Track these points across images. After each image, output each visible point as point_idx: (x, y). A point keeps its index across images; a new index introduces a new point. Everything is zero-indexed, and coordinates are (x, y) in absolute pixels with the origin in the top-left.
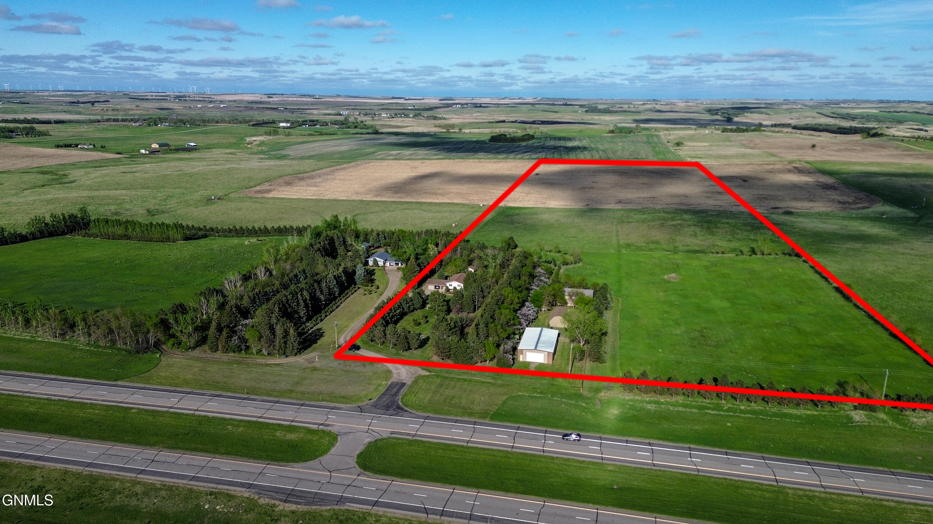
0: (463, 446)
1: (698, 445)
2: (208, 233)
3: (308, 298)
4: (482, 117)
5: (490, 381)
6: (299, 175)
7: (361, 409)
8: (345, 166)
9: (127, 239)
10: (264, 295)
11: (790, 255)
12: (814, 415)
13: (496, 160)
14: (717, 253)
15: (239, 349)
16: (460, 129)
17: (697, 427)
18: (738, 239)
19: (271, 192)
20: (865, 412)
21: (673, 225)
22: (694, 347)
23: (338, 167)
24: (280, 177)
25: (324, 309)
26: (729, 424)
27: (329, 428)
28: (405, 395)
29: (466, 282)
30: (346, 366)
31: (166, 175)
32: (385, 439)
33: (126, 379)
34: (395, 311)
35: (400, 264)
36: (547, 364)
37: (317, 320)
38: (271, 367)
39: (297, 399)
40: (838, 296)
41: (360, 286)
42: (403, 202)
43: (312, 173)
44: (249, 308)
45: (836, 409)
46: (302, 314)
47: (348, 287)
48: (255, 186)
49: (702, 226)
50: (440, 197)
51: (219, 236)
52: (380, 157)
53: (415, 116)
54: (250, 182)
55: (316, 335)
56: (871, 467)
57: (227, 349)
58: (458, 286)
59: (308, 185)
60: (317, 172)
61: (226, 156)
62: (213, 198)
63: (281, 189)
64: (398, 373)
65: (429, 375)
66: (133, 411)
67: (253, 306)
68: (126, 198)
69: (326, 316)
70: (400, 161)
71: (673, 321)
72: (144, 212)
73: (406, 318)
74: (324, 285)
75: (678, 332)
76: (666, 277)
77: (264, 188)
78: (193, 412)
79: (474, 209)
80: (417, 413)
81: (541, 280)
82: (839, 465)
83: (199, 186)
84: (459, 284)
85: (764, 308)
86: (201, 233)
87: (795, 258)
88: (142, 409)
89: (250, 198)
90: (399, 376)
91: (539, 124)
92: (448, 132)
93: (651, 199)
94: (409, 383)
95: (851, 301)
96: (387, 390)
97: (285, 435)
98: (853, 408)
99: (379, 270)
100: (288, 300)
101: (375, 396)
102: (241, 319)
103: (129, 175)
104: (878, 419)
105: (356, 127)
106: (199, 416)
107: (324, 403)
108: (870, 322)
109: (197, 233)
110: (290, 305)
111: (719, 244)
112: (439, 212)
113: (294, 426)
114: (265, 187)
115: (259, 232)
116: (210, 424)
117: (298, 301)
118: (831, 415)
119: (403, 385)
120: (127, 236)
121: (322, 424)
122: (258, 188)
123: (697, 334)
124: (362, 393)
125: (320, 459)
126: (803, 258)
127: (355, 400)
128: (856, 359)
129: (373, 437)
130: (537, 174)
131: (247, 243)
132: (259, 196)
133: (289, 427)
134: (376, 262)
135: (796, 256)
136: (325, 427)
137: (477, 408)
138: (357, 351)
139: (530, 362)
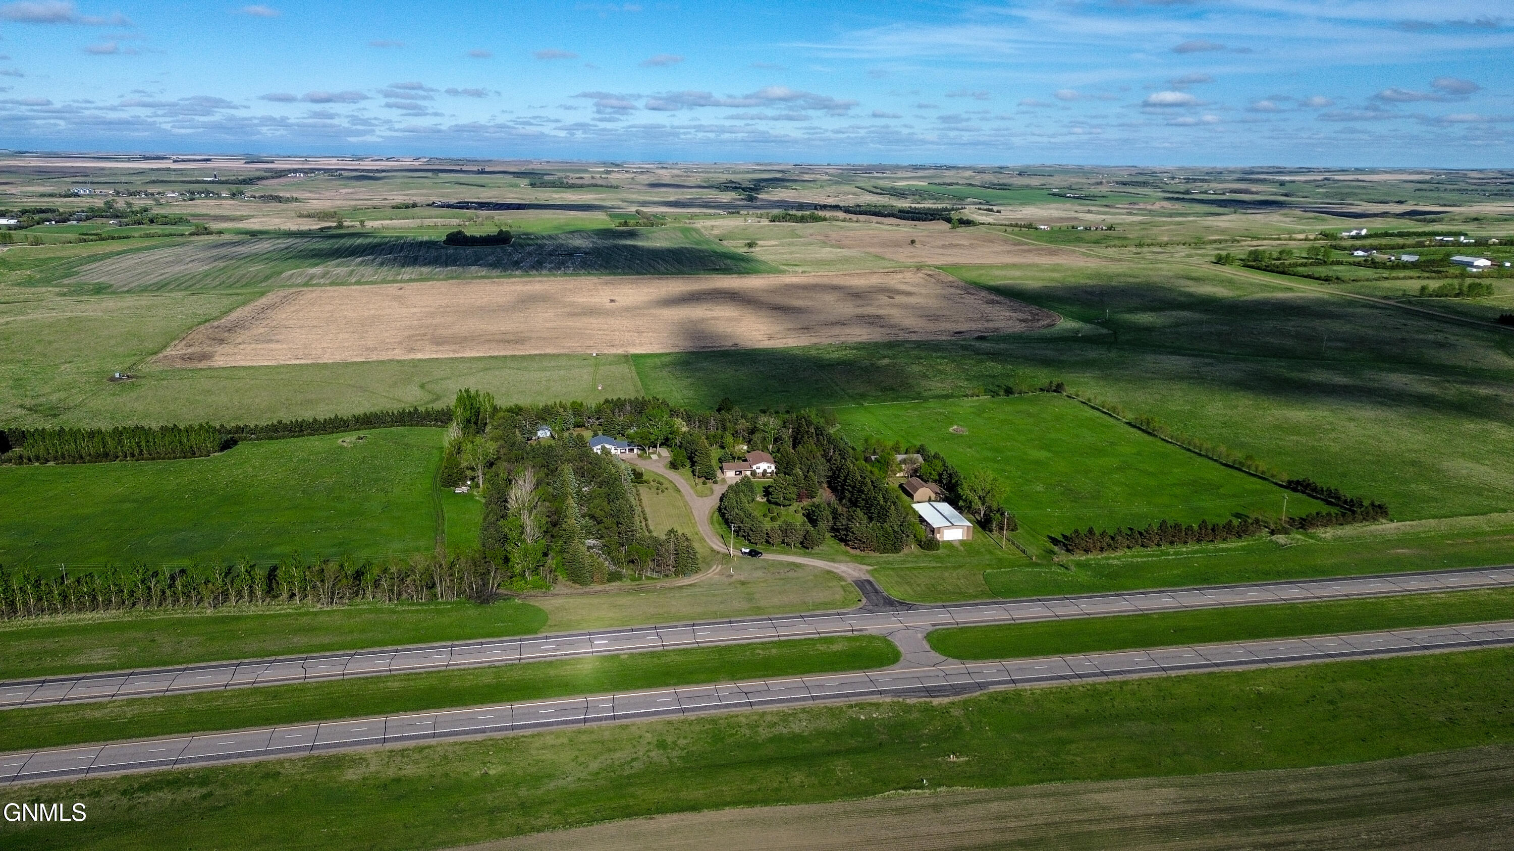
1: (1195, 585)
2: (235, 436)
4: (361, 196)
6: (215, 324)
7: (867, 611)
9: (112, 460)
11: (1047, 391)
12: (1246, 546)
14: (970, 396)
16: (362, 223)
17: (1176, 571)
20: (1282, 536)
24: (187, 329)
26: (1194, 565)
28: (886, 590)
29: (777, 462)
30: (773, 574)
32: (934, 631)
35: (635, 450)
36: (970, 540)
38: (689, 588)
40: (1139, 432)
43: (230, 318)
45: (1257, 537)
49: (920, 363)
50: (520, 346)
53: (233, 195)
54: (140, 341)
58: (769, 467)
59: (259, 341)
60: (234, 315)
62: (117, 375)
64: (844, 572)
65: (876, 569)
71: (1020, 478)
76: (951, 430)
79: (592, 362)
80: (926, 604)
82: (1309, 579)
85: (1087, 453)
87: (1056, 394)
88: (632, 654)
89: (190, 370)
90: (849, 574)
91: (476, 209)
92: (340, 226)
94: (871, 579)
96: (861, 589)
98: (1270, 534)
101: (858, 596)
104: (1297, 539)
105: (152, 221)
111: (961, 385)
113: (827, 637)
114: (183, 349)
116: (735, 652)
118: (1257, 543)
119: (868, 581)
120: (109, 454)
121: (852, 631)
122: (174, 352)
123: (1060, 488)
124: (838, 597)
125: (902, 659)
126: (1065, 394)
127: (844, 604)
128: (1221, 490)
129: (921, 632)
130: (612, 301)
131: (345, 444)
132: (200, 365)
133: (821, 639)
134: (603, 448)
135: (1055, 391)
136: (860, 632)
137: (971, 590)
138: (762, 557)
139: (948, 541)
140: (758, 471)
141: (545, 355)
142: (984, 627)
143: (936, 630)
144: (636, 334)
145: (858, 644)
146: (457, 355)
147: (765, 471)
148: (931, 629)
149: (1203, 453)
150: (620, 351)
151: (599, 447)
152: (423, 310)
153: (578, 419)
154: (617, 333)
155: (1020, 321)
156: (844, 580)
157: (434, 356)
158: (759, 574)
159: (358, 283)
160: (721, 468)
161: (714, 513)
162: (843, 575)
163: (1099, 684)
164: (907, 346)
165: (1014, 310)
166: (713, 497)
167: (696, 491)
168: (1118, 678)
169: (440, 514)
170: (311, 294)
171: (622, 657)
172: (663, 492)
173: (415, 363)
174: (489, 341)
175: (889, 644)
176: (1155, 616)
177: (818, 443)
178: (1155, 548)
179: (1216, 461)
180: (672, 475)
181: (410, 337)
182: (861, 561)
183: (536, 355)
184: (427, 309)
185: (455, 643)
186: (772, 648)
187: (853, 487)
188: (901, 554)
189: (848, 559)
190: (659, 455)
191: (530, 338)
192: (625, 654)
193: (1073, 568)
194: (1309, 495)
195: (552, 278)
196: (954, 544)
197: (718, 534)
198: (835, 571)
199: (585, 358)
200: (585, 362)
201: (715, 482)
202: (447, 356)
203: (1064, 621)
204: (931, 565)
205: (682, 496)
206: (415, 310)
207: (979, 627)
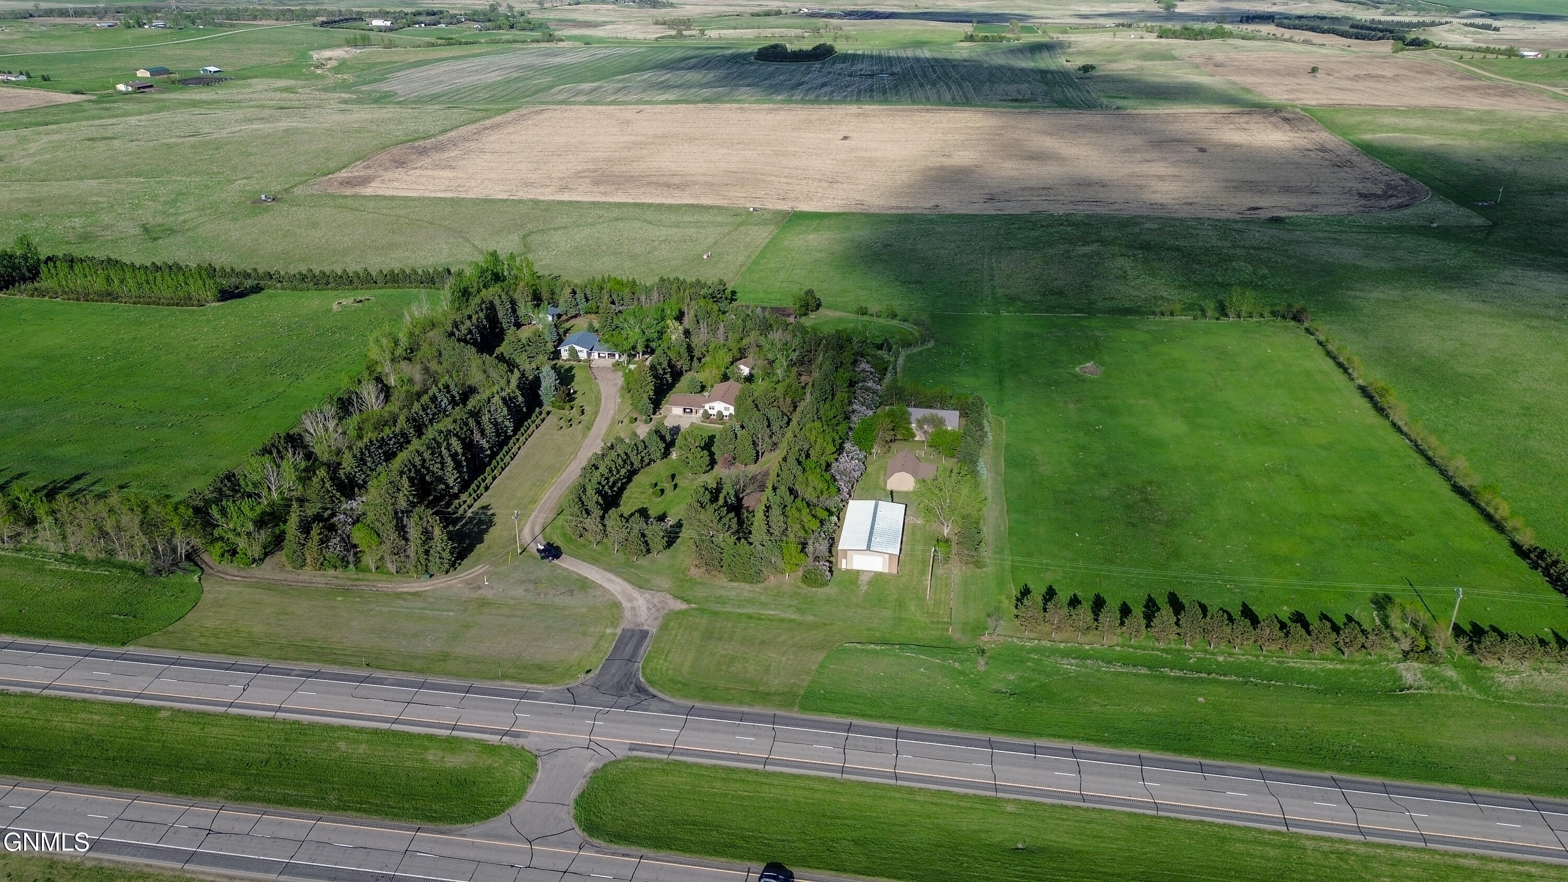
0: (757, 772)
1: (1153, 750)
2: (262, 283)
3: (460, 451)
4: (739, 2)
5: (793, 617)
6: (417, 144)
7: (573, 697)
8: (499, 119)
9: (111, 301)
10: (380, 447)
11: (1283, 317)
12: (1338, 672)
13: (771, 106)
14: (1162, 314)
15: (345, 562)
16: (702, 31)
17: (1148, 709)
18: (1196, 283)
19: (369, 182)
20: (1421, 666)
21: (1085, 255)
22: (1134, 525)
23: (487, 123)
24: (384, 148)
25: (490, 463)
26: (1201, 699)
27: (521, 741)
28: (648, 659)
29: (738, 403)
30: (539, 594)
31: (170, 146)
32: (620, 761)
33: (143, 640)
34: (618, 472)
35: (617, 356)
36: (890, 574)
37: (478, 487)
38: (404, 600)
39: (458, 676)
40: (1365, 404)
41: (550, 409)
42: (610, 204)
43: (441, 138)
44: (355, 476)
45: (1374, 657)
46: (451, 482)
47: (528, 415)
48: (339, 170)
49: (1134, 255)
50: (677, 193)
51: (283, 288)
52: (560, 98)
54: (328, 159)
55: (481, 522)
56: (1437, 786)
57: (322, 564)
58: (726, 409)
59: (437, 166)
60: (449, 134)
61: (278, 95)
62: (263, 197)
63: (389, 175)
64: (633, 609)
65: (687, 610)
66: (164, 714)
67: (362, 470)
68: (100, 199)
69: (494, 478)
70: (599, 107)
71: (1096, 467)
72: (137, 231)
73: (636, 478)
74: (485, 418)
75: (1105, 493)
76: (1077, 369)
77: (356, 174)
78: (271, 714)
79: (739, 219)
80: (673, 700)
81: (868, 389)
82: (1385, 782)
83: (234, 168)
84: (727, 406)
85: (1245, 434)
86: (249, 283)
87: (1293, 323)
88: (179, 710)
89: (333, 197)
90: (636, 615)
92: (678, 35)
93: (1045, 192)
94: (654, 630)
95: (1387, 417)
96: (616, 648)
97: (443, 757)
98: (1400, 656)
99: (581, 367)
100: (424, 461)
101: (597, 661)
102: (342, 499)
103: (101, 145)
104: (1443, 681)
105: (512, 26)
106: (284, 721)
107: (508, 684)
108: (1420, 460)
109: (241, 283)
110: (428, 469)
111: (1165, 294)
112: (676, 227)
113: (457, 738)
114: (357, 171)
115: (355, 280)
116: (307, 738)
117: (442, 458)
118: (1365, 671)
119: (644, 634)
120: (109, 294)
121: (506, 733)
122: (344, 174)
123: (1137, 496)
124: (574, 656)
125: (508, 811)
126: (1306, 324)
128: (1401, 545)
129: (601, 759)
130: (845, 138)
131: (336, 308)
132: (349, 191)
133: (449, 740)
134: (573, 353)
135: (1294, 318)
136: (513, 739)
137: (776, 683)
138: (555, 561)
139: (858, 571)
141: (696, 206)
142: (707, 767)
143: (629, 758)
144: (826, 185)
145: (490, 761)
147: (720, 413)
148: (621, 753)
150: (787, 206)
152: (633, 139)
153: (595, 304)
156: (616, 627)
158: (519, 591)
162: (627, 614)
167: (609, 433)
170: (550, 114)
172: (569, 427)
175: (527, 775)
179: (1448, 478)
180: (613, 400)
181: (580, 172)
182: (683, 590)
183: (686, 205)
184: (638, 138)
188: (758, 588)
189: (667, 586)
191: (697, 183)
197: (559, 507)
198: (625, 605)
199: (738, 212)
200: (732, 218)
201: (649, 421)
204: (783, 615)
205: (581, 437)
206: (624, 139)
207: (700, 766)
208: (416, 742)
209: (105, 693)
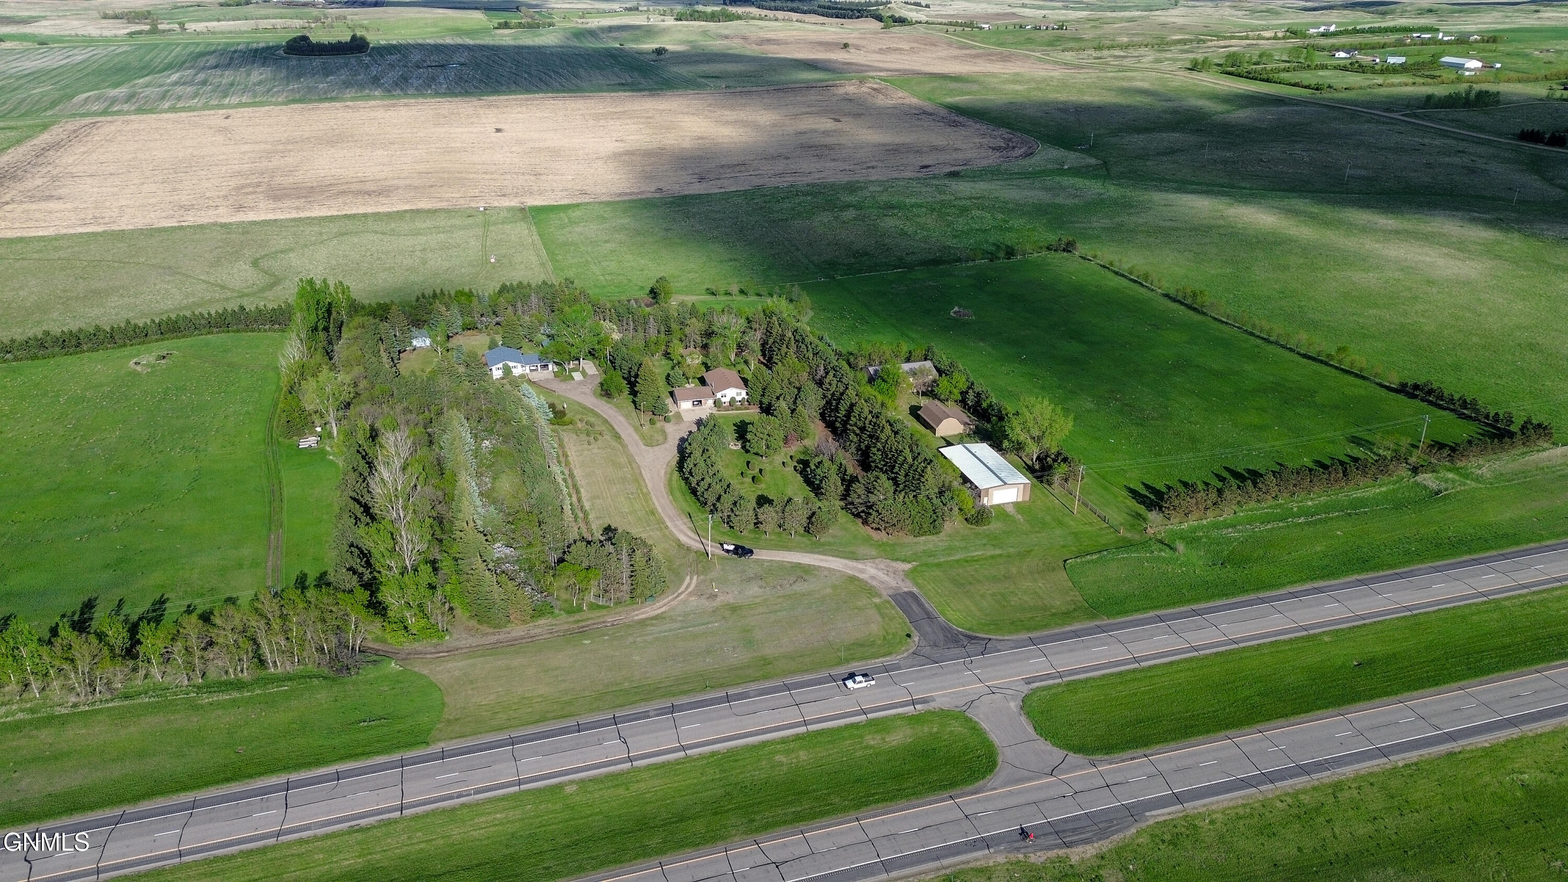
1: (1358, 573)
7: (924, 658)
8: (45, 137)
11: (1055, 250)
12: (1382, 494)
15: (552, 609)
17: (1317, 549)
20: (1430, 475)
26: (1338, 533)
27: (932, 706)
28: (942, 613)
29: (749, 387)
30: (774, 587)
32: (1030, 695)
35: (550, 366)
37: (574, 512)
41: (551, 427)
42: (316, 219)
50: (383, 200)
56: (1524, 547)
58: (738, 394)
59: (33, 198)
64: (873, 577)
65: (915, 568)
69: (580, 502)
70: (165, 115)
76: (951, 314)
78: (681, 754)
79: (478, 220)
80: (1007, 638)
82: (1500, 553)
84: (739, 391)
87: (1065, 254)
88: (582, 781)
90: (883, 582)
92: (154, 30)
94: (914, 590)
95: (1205, 314)
96: (905, 612)
97: (883, 739)
98: (1411, 473)
101: (904, 626)
104: (1453, 481)
106: (702, 757)
108: (1260, 341)
113: (877, 719)
116: (741, 763)
118: (1401, 488)
119: (912, 595)
121: (913, 703)
124: (874, 628)
125: (1000, 760)
126: (1076, 253)
127: (888, 645)
128: (1318, 400)
129: (1013, 697)
130: (498, 130)
131: (139, 368)
133: (871, 723)
134: (507, 371)
136: (926, 705)
137: (1059, 603)
138: (753, 557)
139: (999, 505)
140: (723, 400)
141: (418, 211)
143: (1035, 691)
144: (532, 178)
145: (926, 729)
146: (302, 215)
147: (733, 399)
148: (1026, 689)
149: (1272, 339)
150: (514, 203)
151: (500, 365)
152: (257, 147)
153: (468, 319)
154: (509, 177)
155: (994, 149)
156: (880, 596)
157: (271, 216)
158: (754, 590)
159: (173, 109)
160: (672, 394)
161: (671, 474)
162: (874, 583)
163: (1304, 791)
164: (872, 189)
165: (984, 135)
166: (667, 445)
167: (643, 437)
168: (1326, 777)
169: (276, 487)
170: (110, 127)
171: (569, 789)
172: (596, 439)
173: (247, 228)
174: (343, 193)
175: (975, 728)
176: (1326, 639)
177: (801, 357)
178: (1271, 502)
180: (605, 408)
181: (239, 188)
182: (890, 553)
183: (406, 211)
184: (262, 146)
185: (294, 777)
186: (801, 748)
187: (863, 429)
188: (943, 536)
189: (874, 553)
190: (584, 373)
191: (398, 188)
192: (572, 782)
193: (1181, 546)
194: (1431, 403)
195: (421, 100)
196: (1010, 510)
197: (683, 511)
198: (861, 576)
199: (471, 214)
200: (470, 220)
201: (666, 420)
202: (288, 216)
203: (1206, 657)
204: (989, 553)
205: (624, 446)
206: (246, 148)
207: (1093, 679)
208: (846, 734)
209: (478, 791)
